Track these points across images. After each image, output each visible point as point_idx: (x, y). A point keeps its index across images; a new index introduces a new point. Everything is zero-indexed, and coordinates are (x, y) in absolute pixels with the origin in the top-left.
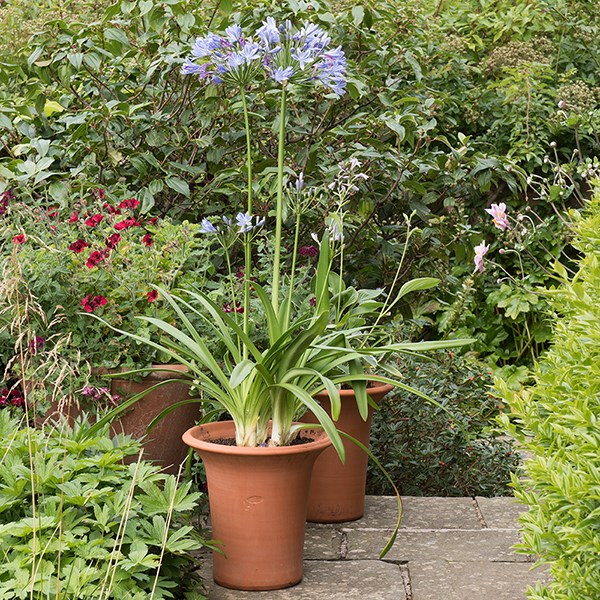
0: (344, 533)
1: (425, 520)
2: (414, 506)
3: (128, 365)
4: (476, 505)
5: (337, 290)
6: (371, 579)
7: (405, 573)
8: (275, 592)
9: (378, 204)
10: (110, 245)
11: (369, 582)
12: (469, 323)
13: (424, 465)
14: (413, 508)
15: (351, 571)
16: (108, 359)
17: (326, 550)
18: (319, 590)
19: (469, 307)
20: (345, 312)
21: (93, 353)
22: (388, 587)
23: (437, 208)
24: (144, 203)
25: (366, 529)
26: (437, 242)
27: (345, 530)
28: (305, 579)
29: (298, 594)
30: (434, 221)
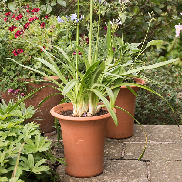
0: (125, 144)
1: (158, 137)
2: (154, 130)
3: (33, 77)
4: (179, 130)
5: (121, 45)
6: (133, 171)
7: (148, 167)
8: (90, 179)
9: (141, 9)
10: (25, 28)
11: (132, 173)
12: (178, 48)
13: (159, 110)
14: (154, 131)
15: (125, 166)
16: (25, 75)
17: (116, 154)
18: (110, 177)
19: (178, 43)
20: (125, 53)
21: (19, 72)
22: (140, 176)
23: (164, 10)
24: (48, 10)
25: (134, 142)
26: (164, 22)
27: (125, 142)
28: (105, 171)
29: (100, 180)
30: (163, 15)
